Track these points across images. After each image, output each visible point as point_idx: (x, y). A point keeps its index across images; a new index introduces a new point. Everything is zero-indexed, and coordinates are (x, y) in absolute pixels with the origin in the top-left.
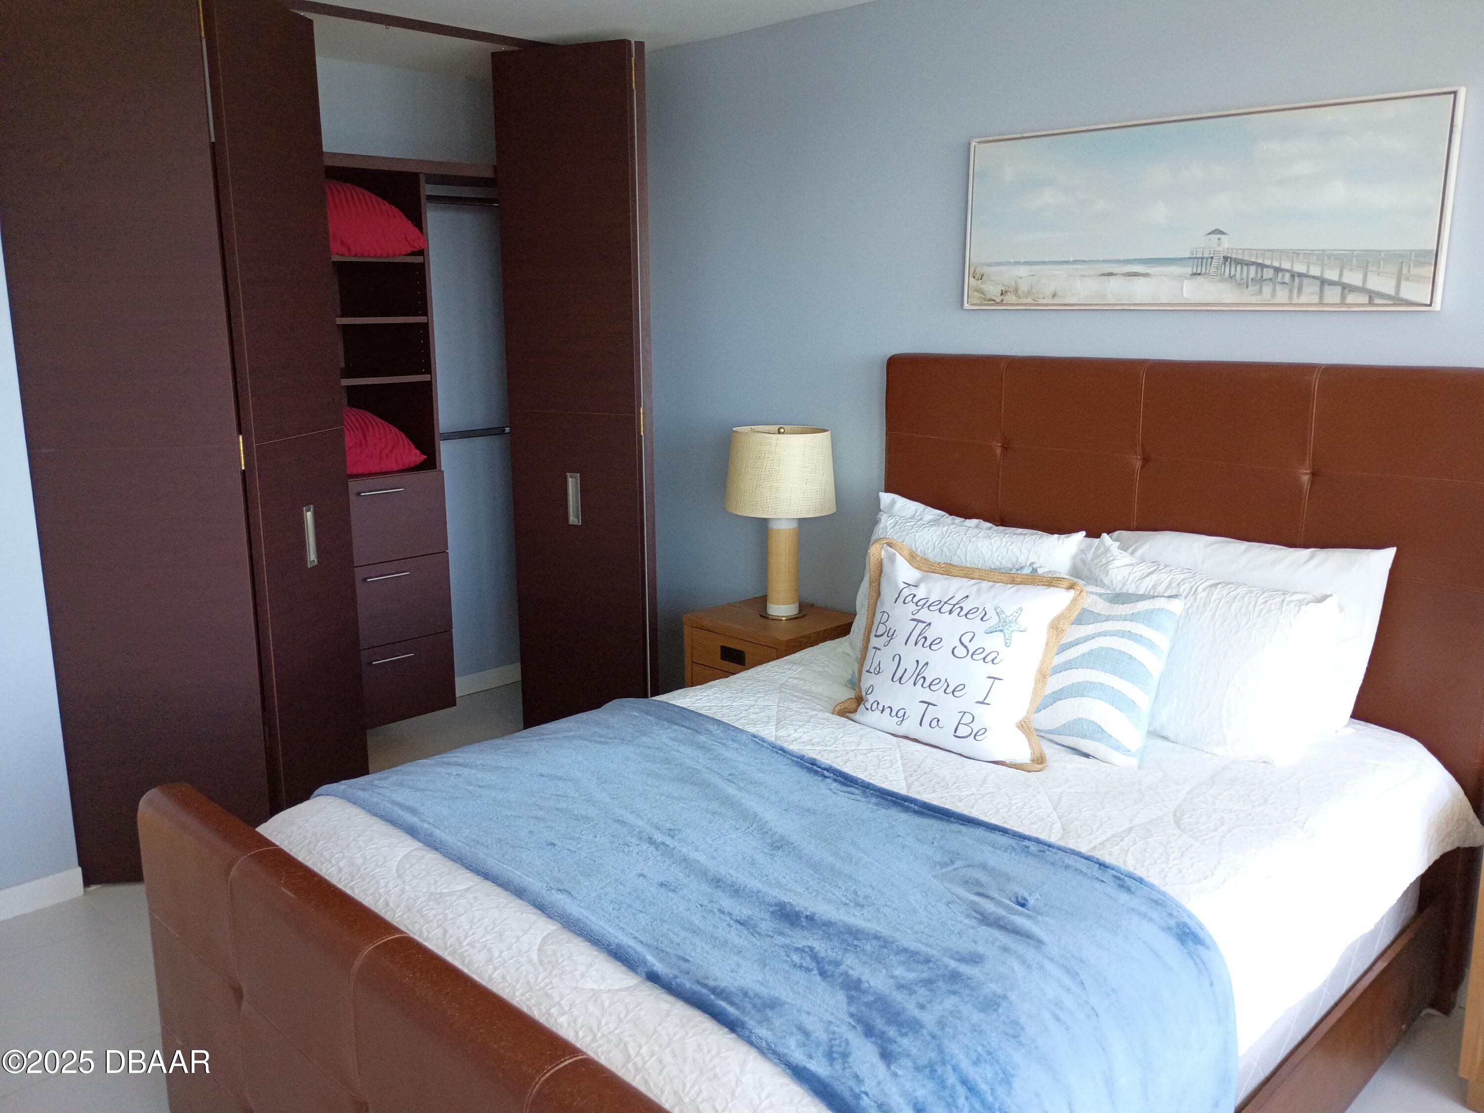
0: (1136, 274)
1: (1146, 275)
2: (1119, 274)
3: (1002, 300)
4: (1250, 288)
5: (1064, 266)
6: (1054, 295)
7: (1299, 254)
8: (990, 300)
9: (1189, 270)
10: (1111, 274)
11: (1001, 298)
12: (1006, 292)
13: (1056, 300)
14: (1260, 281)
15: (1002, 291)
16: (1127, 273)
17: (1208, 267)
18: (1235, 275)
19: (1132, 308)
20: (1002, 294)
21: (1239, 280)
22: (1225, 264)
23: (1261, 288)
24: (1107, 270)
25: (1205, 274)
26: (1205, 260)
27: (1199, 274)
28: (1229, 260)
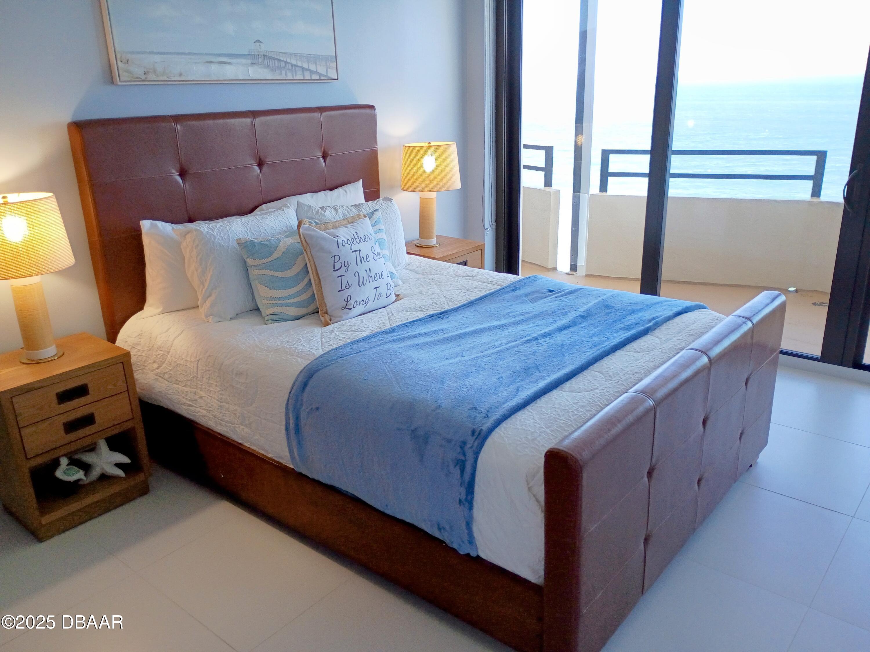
0: (224, 63)
1: (230, 63)
2: (215, 62)
3: (146, 78)
4: (277, 71)
5: (183, 56)
6: (180, 75)
7: (292, 55)
8: (137, 78)
9: (249, 61)
10: (211, 62)
11: (145, 76)
12: (148, 72)
13: (183, 78)
14: (280, 68)
15: (145, 71)
16: (219, 62)
17: (258, 60)
18: (270, 65)
19: (226, 82)
20: (145, 74)
21: (272, 67)
22: (265, 59)
23: (281, 72)
24: (209, 60)
25: (257, 64)
26: (256, 56)
27: (255, 64)
28: (266, 57)
